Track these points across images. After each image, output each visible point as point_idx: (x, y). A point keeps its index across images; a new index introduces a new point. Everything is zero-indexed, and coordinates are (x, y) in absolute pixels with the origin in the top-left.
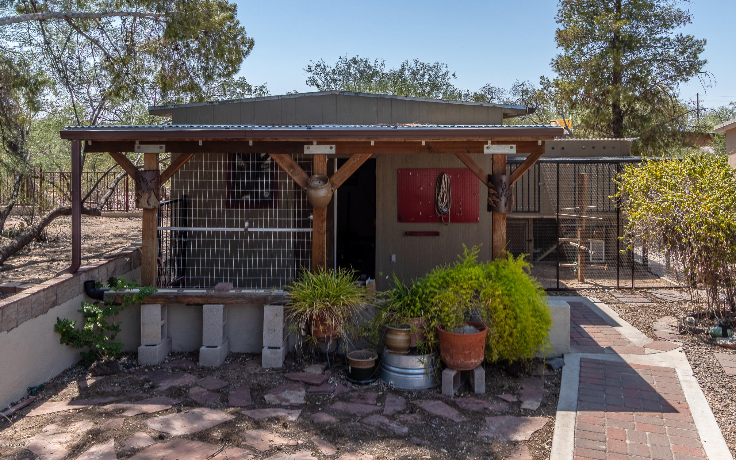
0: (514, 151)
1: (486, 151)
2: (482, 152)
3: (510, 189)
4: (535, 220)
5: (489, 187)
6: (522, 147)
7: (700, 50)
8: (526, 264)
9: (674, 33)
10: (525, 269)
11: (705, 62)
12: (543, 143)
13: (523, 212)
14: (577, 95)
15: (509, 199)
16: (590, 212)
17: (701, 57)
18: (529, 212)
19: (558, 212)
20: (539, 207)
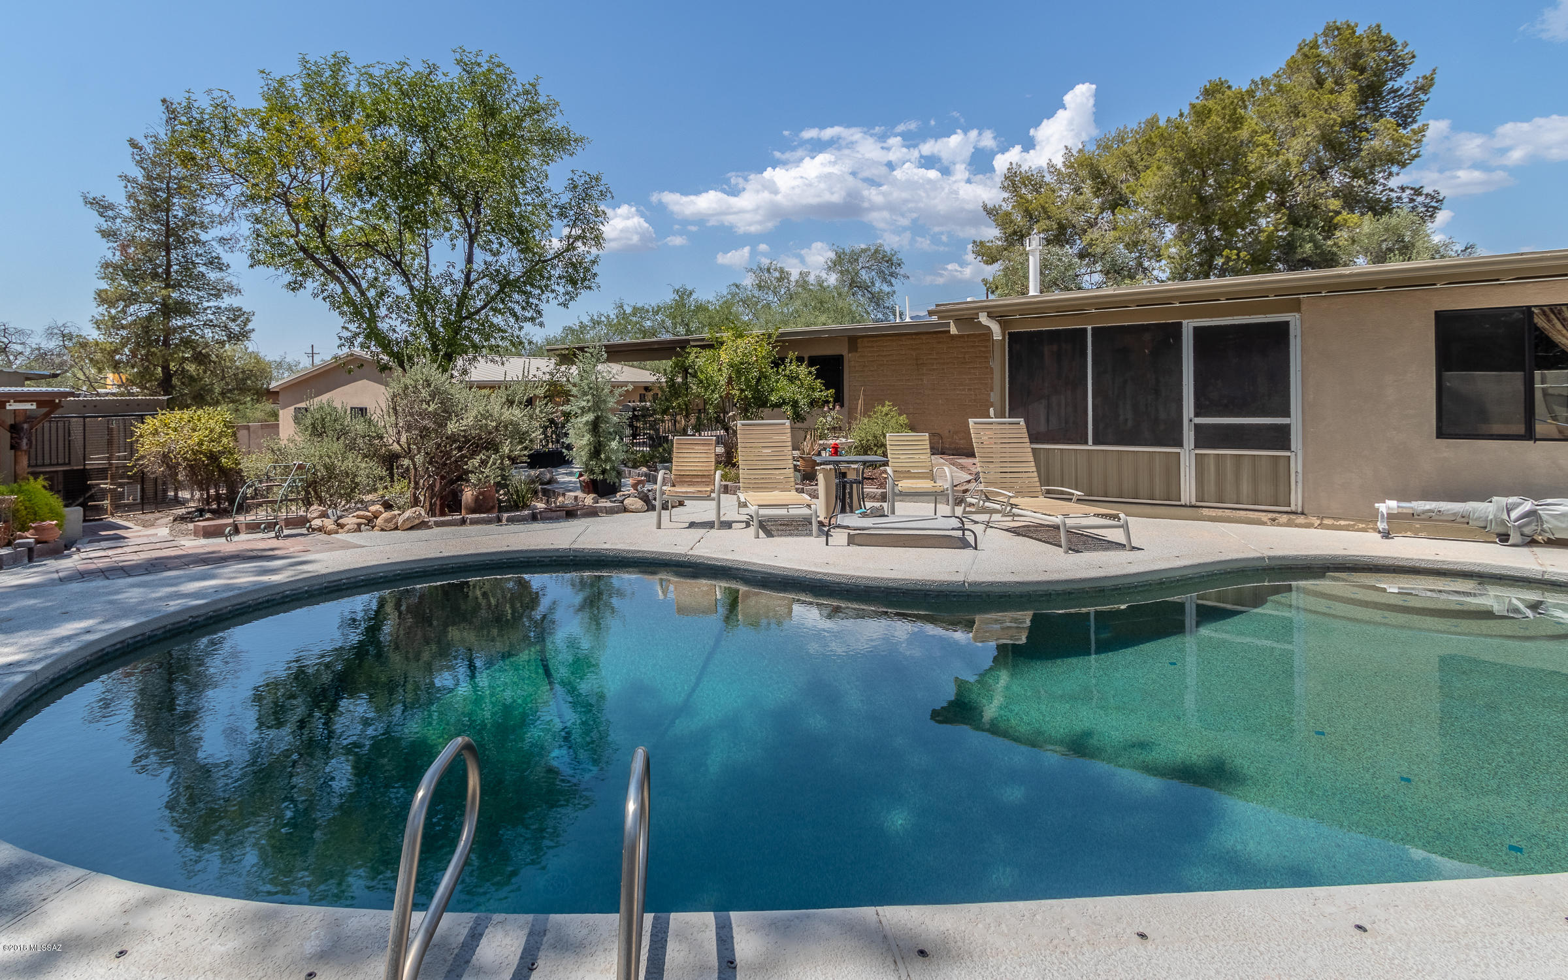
0: (34, 407)
1: (8, 407)
2: (5, 408)
3: (30, 433)
4: (64, 471)
5: (11, 433)
6: (40, 404)
7: (248, 320)
8: (45, 483)
9: (227, 301)
10: (44, 487)
11: (253, 330)
12: (60, 401)
13: (51, 465)
14: (122, 355)
15: (30, 440)
16: (119, 458)
17: (250, 326)
18: (58, 464)
19: (84, 460)
20: (69, 458)
